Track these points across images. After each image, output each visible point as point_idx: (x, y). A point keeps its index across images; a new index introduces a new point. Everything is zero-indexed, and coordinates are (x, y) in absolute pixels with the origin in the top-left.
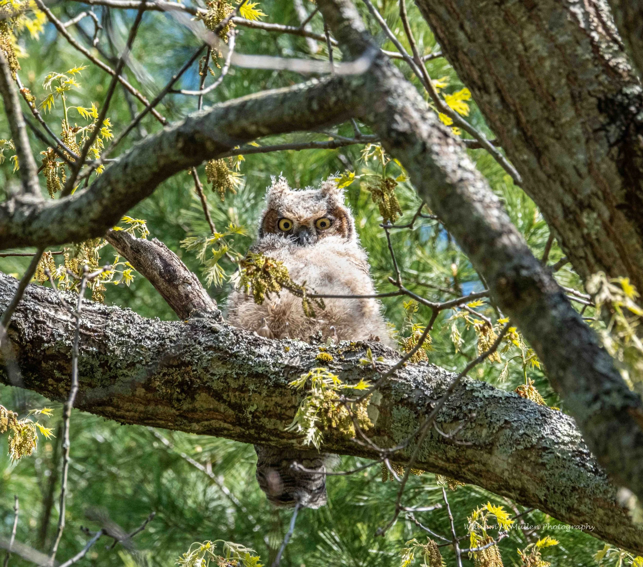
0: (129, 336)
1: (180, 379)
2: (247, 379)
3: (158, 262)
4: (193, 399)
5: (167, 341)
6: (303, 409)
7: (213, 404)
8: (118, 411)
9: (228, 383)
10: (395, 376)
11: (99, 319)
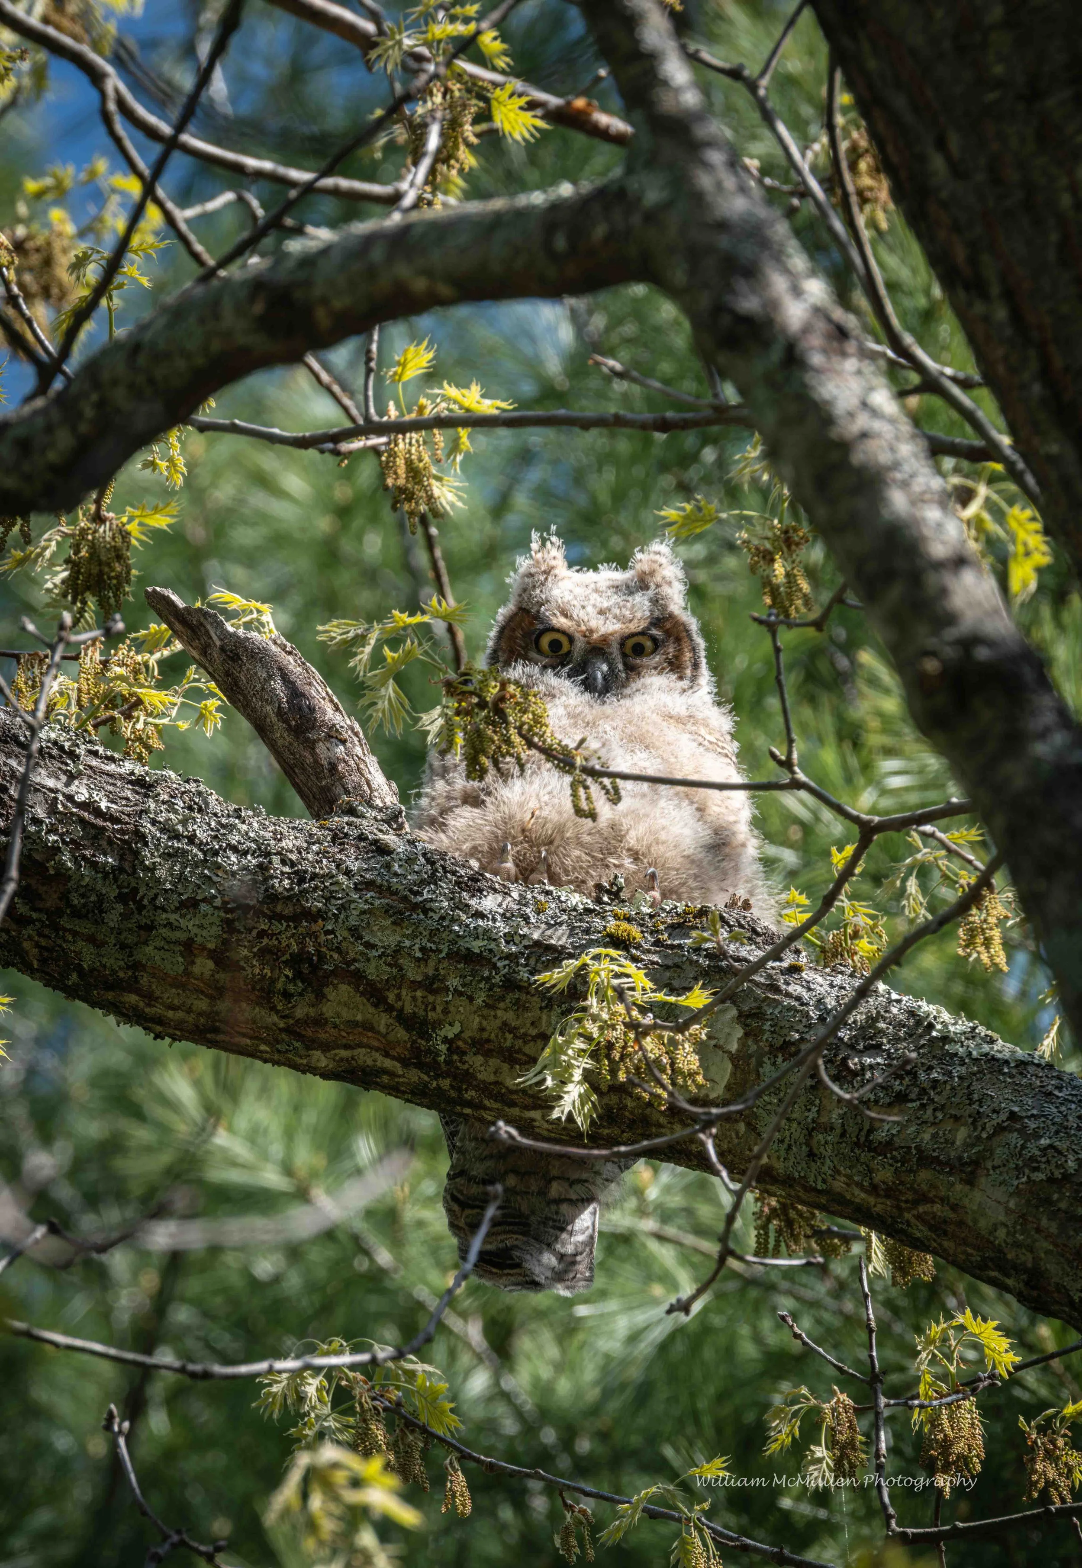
0: (192, 839)
1: (295, 948)
2: (445, 964)
3: (277, 685)
4: (320, 996)
5: (276, 859)
6: (560, 1039)
7: (364, 1011)
8: (149, 1005)
9: (401, 969)
10: (776, 989)
11: (128, 793)
